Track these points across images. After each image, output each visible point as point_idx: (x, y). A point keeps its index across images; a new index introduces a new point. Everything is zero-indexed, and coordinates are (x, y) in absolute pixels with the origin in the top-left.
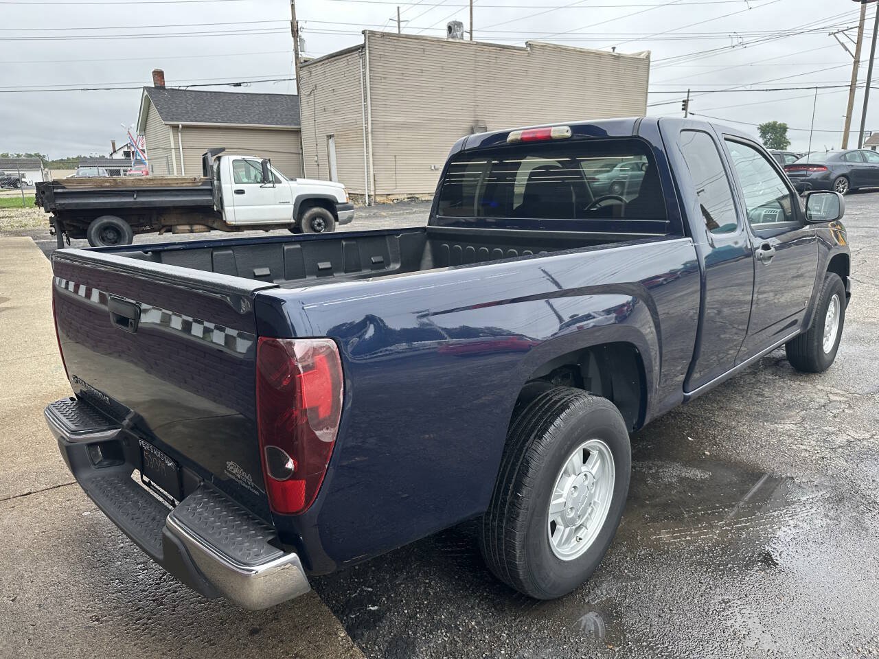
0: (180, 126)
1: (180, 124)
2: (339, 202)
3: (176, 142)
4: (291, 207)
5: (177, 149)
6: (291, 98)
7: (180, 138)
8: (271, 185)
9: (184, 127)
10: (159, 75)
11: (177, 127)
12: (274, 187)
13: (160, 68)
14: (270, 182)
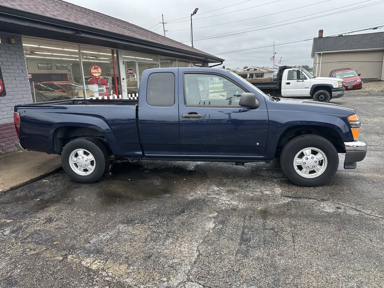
0: (322, 53)
1: (322, 52)
2: (334, 87)
3: (319, 60)
4: (309, 90)
5: (319, 63)
6: (374, 34)
7: (321, 59)
8: (302, 80)
9: (323, 54)
10: (321, 32)
11: (321, 54)
12: (303, 81)
13: (321, 29)
14: (301, 79)
